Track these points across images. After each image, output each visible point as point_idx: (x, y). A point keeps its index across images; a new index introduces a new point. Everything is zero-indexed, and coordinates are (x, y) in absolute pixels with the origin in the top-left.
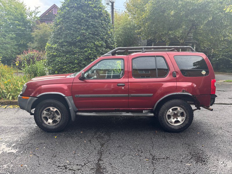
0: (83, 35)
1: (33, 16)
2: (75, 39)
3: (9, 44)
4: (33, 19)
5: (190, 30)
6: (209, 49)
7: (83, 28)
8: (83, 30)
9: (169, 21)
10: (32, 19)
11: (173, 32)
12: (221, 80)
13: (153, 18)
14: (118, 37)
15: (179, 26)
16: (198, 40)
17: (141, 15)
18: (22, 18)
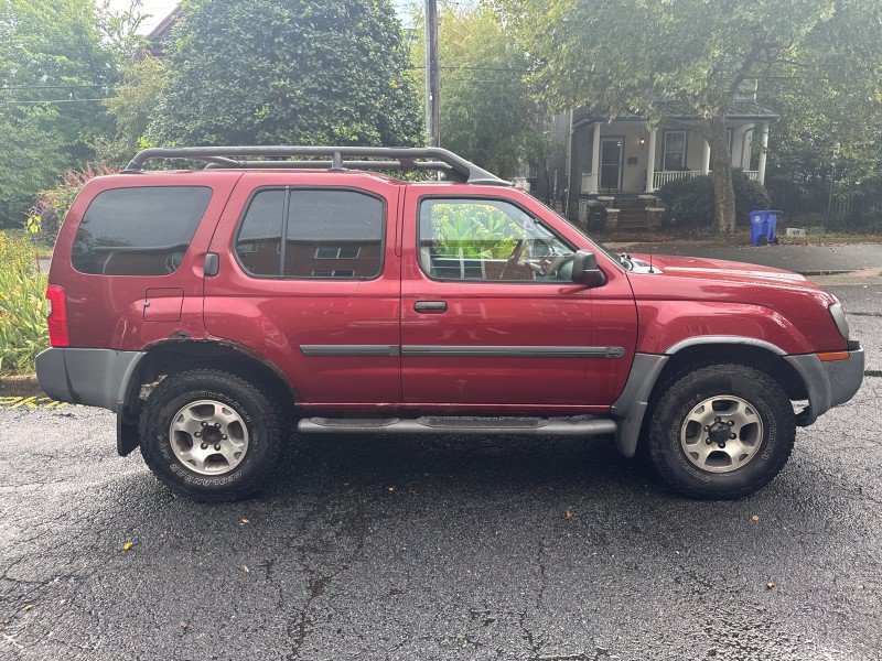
0: (281, 98)
1: (125, 34)
2: (249, 119)
3: (34, 148)
4: (123, 44)
5: (746, 66)
6: (824, 141)
7: (282, 70)
8: (280, 77)
9: (657, 32)
10: (120, 46)
11: (671, 76)
12: (872, 265)
13: (593, 20)
14: (457, 105)
15: (696, 51)
16: (777, 107)
17: (544, 13)
18: (81, 42)
